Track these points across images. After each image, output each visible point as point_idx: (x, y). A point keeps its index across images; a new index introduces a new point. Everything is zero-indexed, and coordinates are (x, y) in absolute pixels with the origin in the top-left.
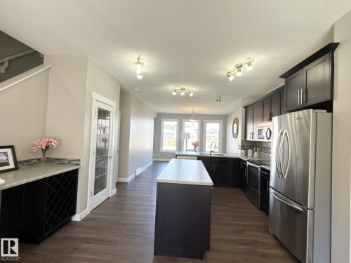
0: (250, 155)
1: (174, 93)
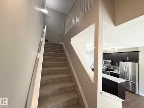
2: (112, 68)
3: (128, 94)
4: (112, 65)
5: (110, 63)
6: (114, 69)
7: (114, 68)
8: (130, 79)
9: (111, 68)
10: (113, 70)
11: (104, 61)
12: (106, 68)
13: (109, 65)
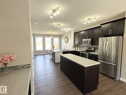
0: (76, 49)
1: (56, 26)
2: (93, 49)
3: (105, 80)
4: (92, 44)
5: (90, 41)
7: (95, 48)
8: (113, 61)
10: (94, 51)
11: (84, 40)
12: (86, 50)
13: (88, 44)
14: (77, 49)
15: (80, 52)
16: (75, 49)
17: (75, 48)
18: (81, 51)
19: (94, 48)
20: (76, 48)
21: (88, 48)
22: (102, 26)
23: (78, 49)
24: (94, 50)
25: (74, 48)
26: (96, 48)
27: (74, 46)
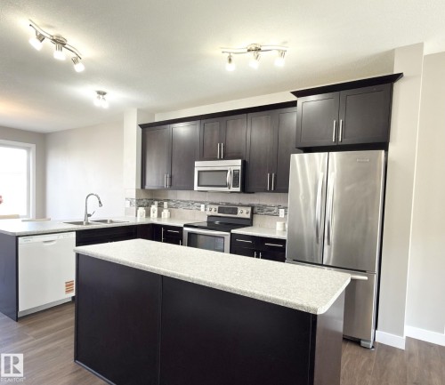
0: (154, 214)
2: (244, 213)
4: (244, 190)
5: (235, 175)
6: (252, 213)
7: (253, 208)
9: (235, 211)
10: (248, 223)
11: (199, 165)
12: (209, 217)
13: (226, 189)
14: (159, 215)
15: (180, 229)
16: (148, 214)
17: (147, 206)
18: (186, 226)
19: (249, 209)
20: (154, 208)
21: (221, 210)
22: (300, 101)
23: (165, 213)
24: (248, 216)
25: (142, 210)
26: (256, 210)
27: (143, 196)
